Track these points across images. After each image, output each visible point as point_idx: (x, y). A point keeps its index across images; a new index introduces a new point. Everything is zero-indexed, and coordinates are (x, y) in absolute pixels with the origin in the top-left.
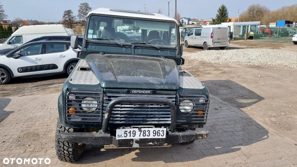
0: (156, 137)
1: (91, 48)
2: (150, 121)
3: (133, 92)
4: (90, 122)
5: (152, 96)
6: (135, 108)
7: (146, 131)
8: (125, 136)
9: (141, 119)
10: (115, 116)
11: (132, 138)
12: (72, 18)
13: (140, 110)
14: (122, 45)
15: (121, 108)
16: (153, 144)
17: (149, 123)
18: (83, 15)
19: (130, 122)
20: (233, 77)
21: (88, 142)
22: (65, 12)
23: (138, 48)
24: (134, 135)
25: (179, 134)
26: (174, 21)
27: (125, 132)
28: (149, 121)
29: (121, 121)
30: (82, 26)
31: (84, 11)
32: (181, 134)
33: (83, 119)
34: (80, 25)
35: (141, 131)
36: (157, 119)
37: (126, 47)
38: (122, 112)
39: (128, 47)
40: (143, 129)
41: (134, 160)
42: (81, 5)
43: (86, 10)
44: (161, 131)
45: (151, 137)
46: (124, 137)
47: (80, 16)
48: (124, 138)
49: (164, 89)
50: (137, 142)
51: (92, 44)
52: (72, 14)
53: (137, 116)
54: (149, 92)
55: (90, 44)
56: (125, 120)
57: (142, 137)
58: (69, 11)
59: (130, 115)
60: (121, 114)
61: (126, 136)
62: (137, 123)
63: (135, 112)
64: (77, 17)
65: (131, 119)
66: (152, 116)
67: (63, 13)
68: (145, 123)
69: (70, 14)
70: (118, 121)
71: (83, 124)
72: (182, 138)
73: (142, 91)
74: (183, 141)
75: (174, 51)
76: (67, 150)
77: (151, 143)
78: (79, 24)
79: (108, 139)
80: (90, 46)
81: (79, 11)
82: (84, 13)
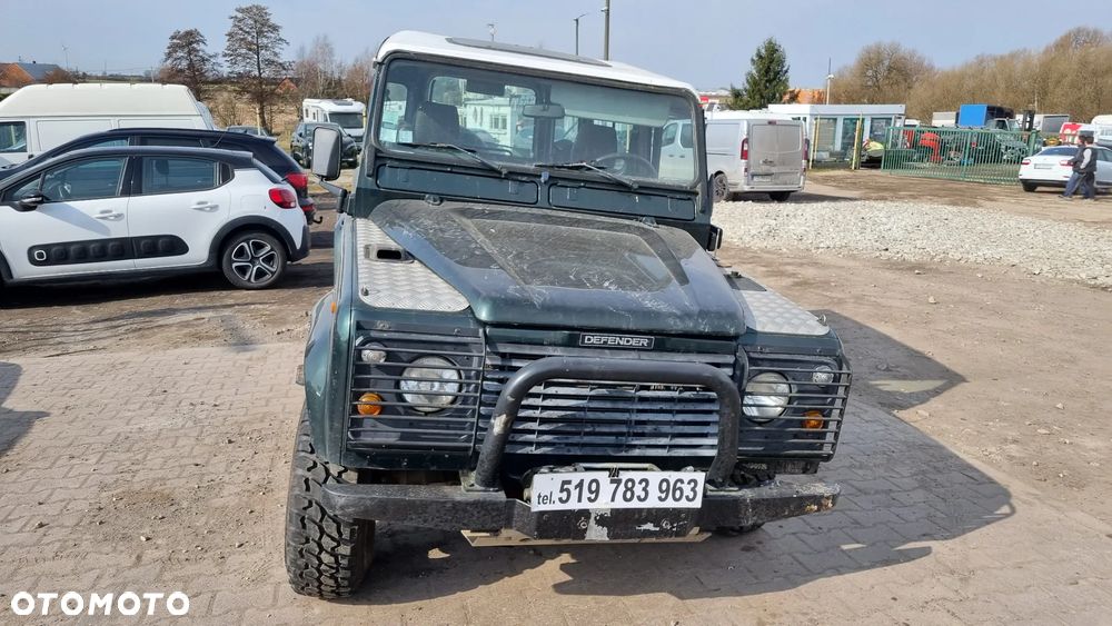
0: (670, 504)
1: (392, 178)
2: (640, 447)
3: (589, 340)
4: (429, 448)
5: (654, 355)
6: (592, 398)
7: (637, 482)
8: (560, 500)
9: (612, 439)
10: (521, 427)
11: (585, 505)
12: (203, 60)
13: (608, 405)
14: (504, 171)
15: (546, 397)
16: (658, 529)
17: (636, 452)
18: (244, 51)
19: (571, 448)
20: (841, 302)
21: (425, 521)
22: (173, 38)
23: (560, 183)
24: (593, 496)
25: (740, 493)
26: (687, 91)
27: (564, 483)
28: (635, 446)
29: (539, 445)
30: (240, 93)
31: (250, 39)
32: (748, 494)
33: (403, 436)
34: (235, 91)
35: (618, 482)
36: (663, 441)
37: (519, 178)
38: (546, 414)
39: (524, 179)
40: (624, 476)
41: (560, 588)
42: (240, 15)
43: (260, 33)
44: (686, 482)
45: (653, 502)
46: (557, 501)
47: (232, 55)
48: (559, 507)
49: (695, 331)
50: (602, 521)
51: (396, 164)
52: (202, 46)
53: (598, 430)
54: (644, 341)
55: (389, 163)
56: (556, 441)
57: (620, 504)
58: (189, 34)
59: (572, 423)
60: (543, 421)
61: (564, 498)
62: (597, 454)
63: (591, 415)
64: (221, 60)
65: (576, 439)
66: (649, 429)
67: (168, 42)
68: (624, 454)
69: (195, 45)
70: (530, 443)
71: (403, 456)
72: (754, 509)
73: (621, 338)
74: (755, 518)
75: (689, 199)
76: (333, 553)
77: (649, 526)
78: (230, 87)
79: (498, 509)
80: (387, 172)
81: (230, 35)
82: (251, 43)
